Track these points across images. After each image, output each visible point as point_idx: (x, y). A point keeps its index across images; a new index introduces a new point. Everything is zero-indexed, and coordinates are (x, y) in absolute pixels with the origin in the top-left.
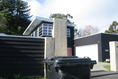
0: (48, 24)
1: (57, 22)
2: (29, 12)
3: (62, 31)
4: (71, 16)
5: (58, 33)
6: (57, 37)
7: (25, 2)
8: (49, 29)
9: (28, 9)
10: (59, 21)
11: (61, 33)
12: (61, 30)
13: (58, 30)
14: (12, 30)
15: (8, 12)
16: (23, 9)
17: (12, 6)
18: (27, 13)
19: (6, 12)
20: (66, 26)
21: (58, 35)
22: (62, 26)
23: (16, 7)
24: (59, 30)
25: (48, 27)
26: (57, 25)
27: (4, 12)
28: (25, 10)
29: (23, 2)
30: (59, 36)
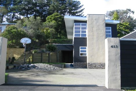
0: (81, 23)
1: (92, 19)
2: (82, 12)
3: (99, 30)
4: (132, 11)
5: (93, 33)
6: (92, 38)
7: (78, 1)
8: (82, 29)
9: (81, 9)
10: (94, 18)
11: (97, 33)
12: (97, 30)
13: (92, 29)
14: (62, 34)
15: (58, 15)
16: (76, 10)
17: (62, 8)
18: (80, 13)
19: (56, 16)
20: (103, 24)
21: (93, 35)
22: (98, 24)
23: (68, 9)
24: (95, 29)
25: (81, 26)
26: (91, 24)
27: (55, 15)
28: (78, 11)
29: (75, 2)
30: (95, 37)
